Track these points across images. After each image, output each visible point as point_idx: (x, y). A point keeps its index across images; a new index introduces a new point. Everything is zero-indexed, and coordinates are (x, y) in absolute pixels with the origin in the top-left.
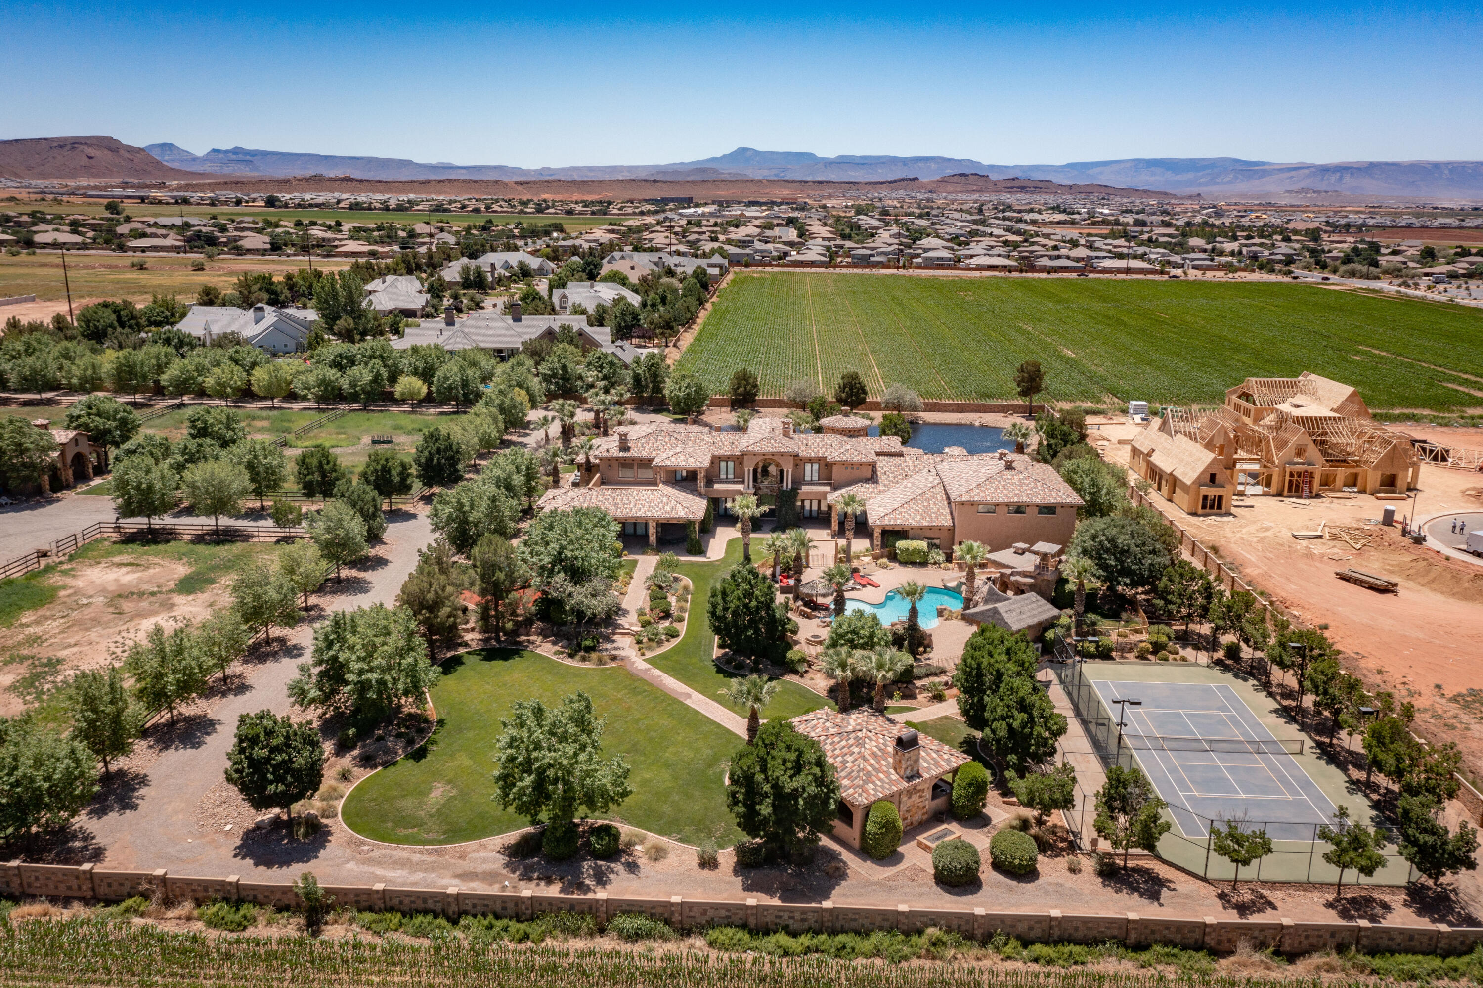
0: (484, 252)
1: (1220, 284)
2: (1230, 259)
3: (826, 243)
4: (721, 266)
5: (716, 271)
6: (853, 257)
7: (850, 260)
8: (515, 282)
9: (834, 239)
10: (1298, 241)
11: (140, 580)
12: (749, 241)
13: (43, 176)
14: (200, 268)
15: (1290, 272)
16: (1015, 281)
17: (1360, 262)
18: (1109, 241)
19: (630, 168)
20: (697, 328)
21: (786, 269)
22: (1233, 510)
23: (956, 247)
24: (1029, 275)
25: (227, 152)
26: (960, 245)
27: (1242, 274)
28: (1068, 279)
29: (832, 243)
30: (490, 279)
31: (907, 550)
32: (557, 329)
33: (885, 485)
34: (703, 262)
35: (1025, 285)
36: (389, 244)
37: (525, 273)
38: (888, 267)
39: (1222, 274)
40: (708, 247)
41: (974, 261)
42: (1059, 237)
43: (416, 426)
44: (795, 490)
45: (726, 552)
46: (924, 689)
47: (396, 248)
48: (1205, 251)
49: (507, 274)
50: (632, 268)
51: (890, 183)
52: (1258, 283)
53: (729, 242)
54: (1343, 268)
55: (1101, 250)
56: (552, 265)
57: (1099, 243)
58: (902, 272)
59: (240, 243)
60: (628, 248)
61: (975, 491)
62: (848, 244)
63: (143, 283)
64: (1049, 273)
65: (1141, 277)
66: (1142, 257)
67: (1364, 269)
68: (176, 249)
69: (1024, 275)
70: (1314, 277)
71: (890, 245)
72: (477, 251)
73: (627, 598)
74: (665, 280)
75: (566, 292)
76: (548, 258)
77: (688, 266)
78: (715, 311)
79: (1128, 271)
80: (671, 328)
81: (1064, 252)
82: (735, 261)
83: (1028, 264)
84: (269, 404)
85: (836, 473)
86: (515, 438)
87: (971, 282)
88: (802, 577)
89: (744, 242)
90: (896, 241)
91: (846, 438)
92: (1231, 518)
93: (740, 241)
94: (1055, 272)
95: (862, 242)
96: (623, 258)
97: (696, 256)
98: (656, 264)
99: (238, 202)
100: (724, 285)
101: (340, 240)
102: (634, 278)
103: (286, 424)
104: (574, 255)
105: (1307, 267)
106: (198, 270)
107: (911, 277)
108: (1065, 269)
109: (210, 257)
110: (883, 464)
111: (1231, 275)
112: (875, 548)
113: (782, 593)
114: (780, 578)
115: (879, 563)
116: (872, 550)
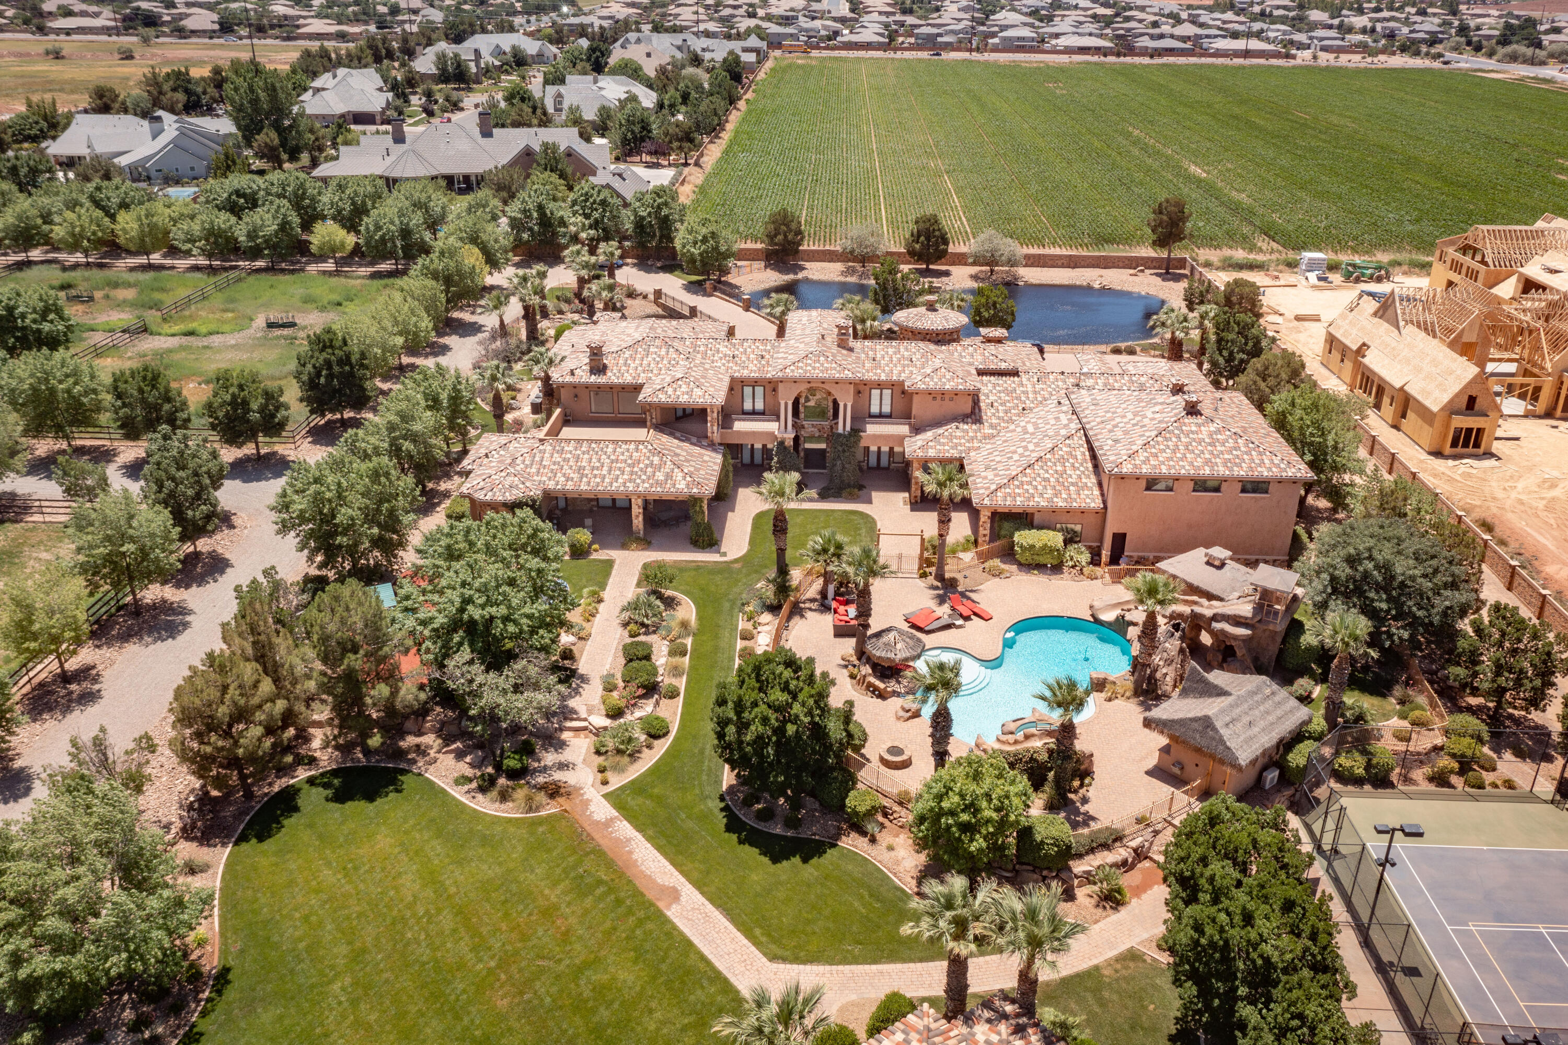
0: (473, 33)
1: (1358, 72)
2: (1360, 37)
3: (883, 19)
4: (757, 51)
5: (751, 58)
6: (917, 36)
7: (912, 40)
8: (507, 73)
9: (893, 14)
10: (1435, 15)
12: (793, 18)
14: (128, 56)
15: (1440, 55)
16: (1112, 69)
17: (1517, 42)
18: (1217, 15)
20: (726, 136)
21: (836, 53)
22: (1497, 447)
23: (1037, 23)
24: (1128, 59)
26: (1041, 20)
27: (1382, 57)
28: (1175, 65)
29: (891, 19)
30: (474, 70)
31: (1032, 547)
32: (537, 148)
33: (992, 426)
34: (736, 46)
35: (1126, 72)
36: (366, 23)
37: (519, 61)
38: (959, 49)
39: (1357, 58)
40: (745, 24)
41: (1062, 42)
42: (1156, 10)
43: (335, 297)
44: (856, 432)
45: (752, 542)
46: (1088, 878)
47: (372, 28)
48: (1330, 27)
49: (497, 63)
50: (649, 55)
52: (1403, 70)
53: (769, 18)
54: (1502, 51)
55: (1209, 27)
56: (554, 49)
57: (1205, 17)
58: (975, 56)
59: (183, 23)
60: (646, 28)
61: (1142, 456)
62: (910, 20)
63: (52, 76)
64: (1152, 57)
65: (1262, 61)
66: (1259, 35)
67: (1529, 52)
68: (106, 31)
69: (1122, 59)
70: (1466, 62)
71: (960, 20)
72: (464, 31)
73: (589, 645)
74: (690, 70)
75: (562, 89)
76: (551, 42)
77: (718, 51)
78: (749, 112)
79: (1247, 54)
80: (691, 141)
81: (1166, 29)
82: (775, 43)
83: (1124, 45)
84: (143, 260)
85: (918, 408)
86: (466, 316)
87: (1061, 69)
88: (871, 621)
89: (787, 18)
90: (967, 16)
91: (932, 347)
92: (1492, 462)
93: (782, 17)
94: (1160, 55)
95: (926, 18)
96: (639, 41)
97: (728, 37)
98: (679, 48)
100: (761, 75)
101: (305, 17)
102: (650, 68)
103: (157, 296)
104: (581, 36)
105: (1456, 49)
106: (127, 58)
107: (986, 63)
108: (1170, 51)
109: (146, 40)
110: (989, 388)
111: (1369, 60)
112: (980, 540)
113: (837, 635)
114: (834, 605)
115: (987, 565)
116: (976, 542)
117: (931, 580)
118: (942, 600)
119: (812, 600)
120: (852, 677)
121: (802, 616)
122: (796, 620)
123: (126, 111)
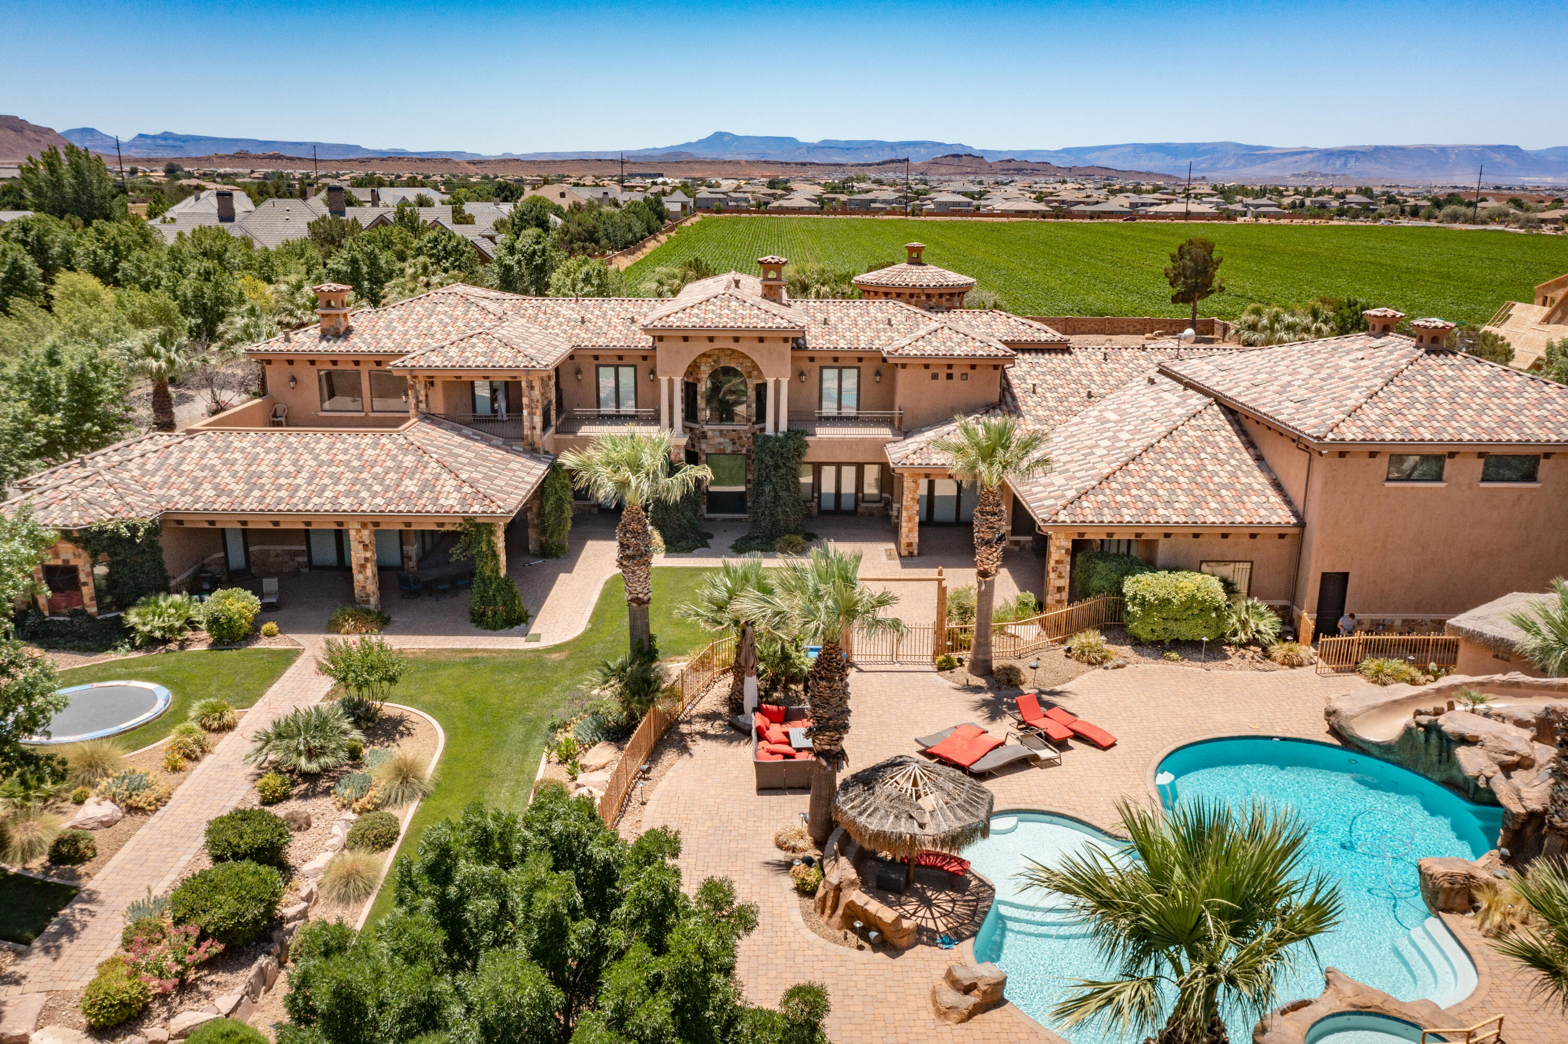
4: (683, 204)
5: (676, 207)
25: (154, 137)
28: (1116, 223)
31: (1165, 602)
33: (1039, 420)
38: (894, 215)
44: (796, 436)
51: (879, 164)
54: (1442, 212)
58: (912, 218)
61: (1372, 413)
64: (1092, 218)
67: (1470, 211)
69: (1063, 220)
78: (669, 241)
79: (1188, 215)
82: (704, 207)
88: (847, 743)
94: (1099, 217)
108: (1110, 214)
110: (1023, 370)
112: (1050, 599)
113: (764, 789)
114: (757, 720)
115: (1075, 642)
116: (1041, 606)
117: (962, 674)
118: (994, 712)
119: (710, 717)
120: (805, 891)
121: (684, 749)
122: (670, 756)
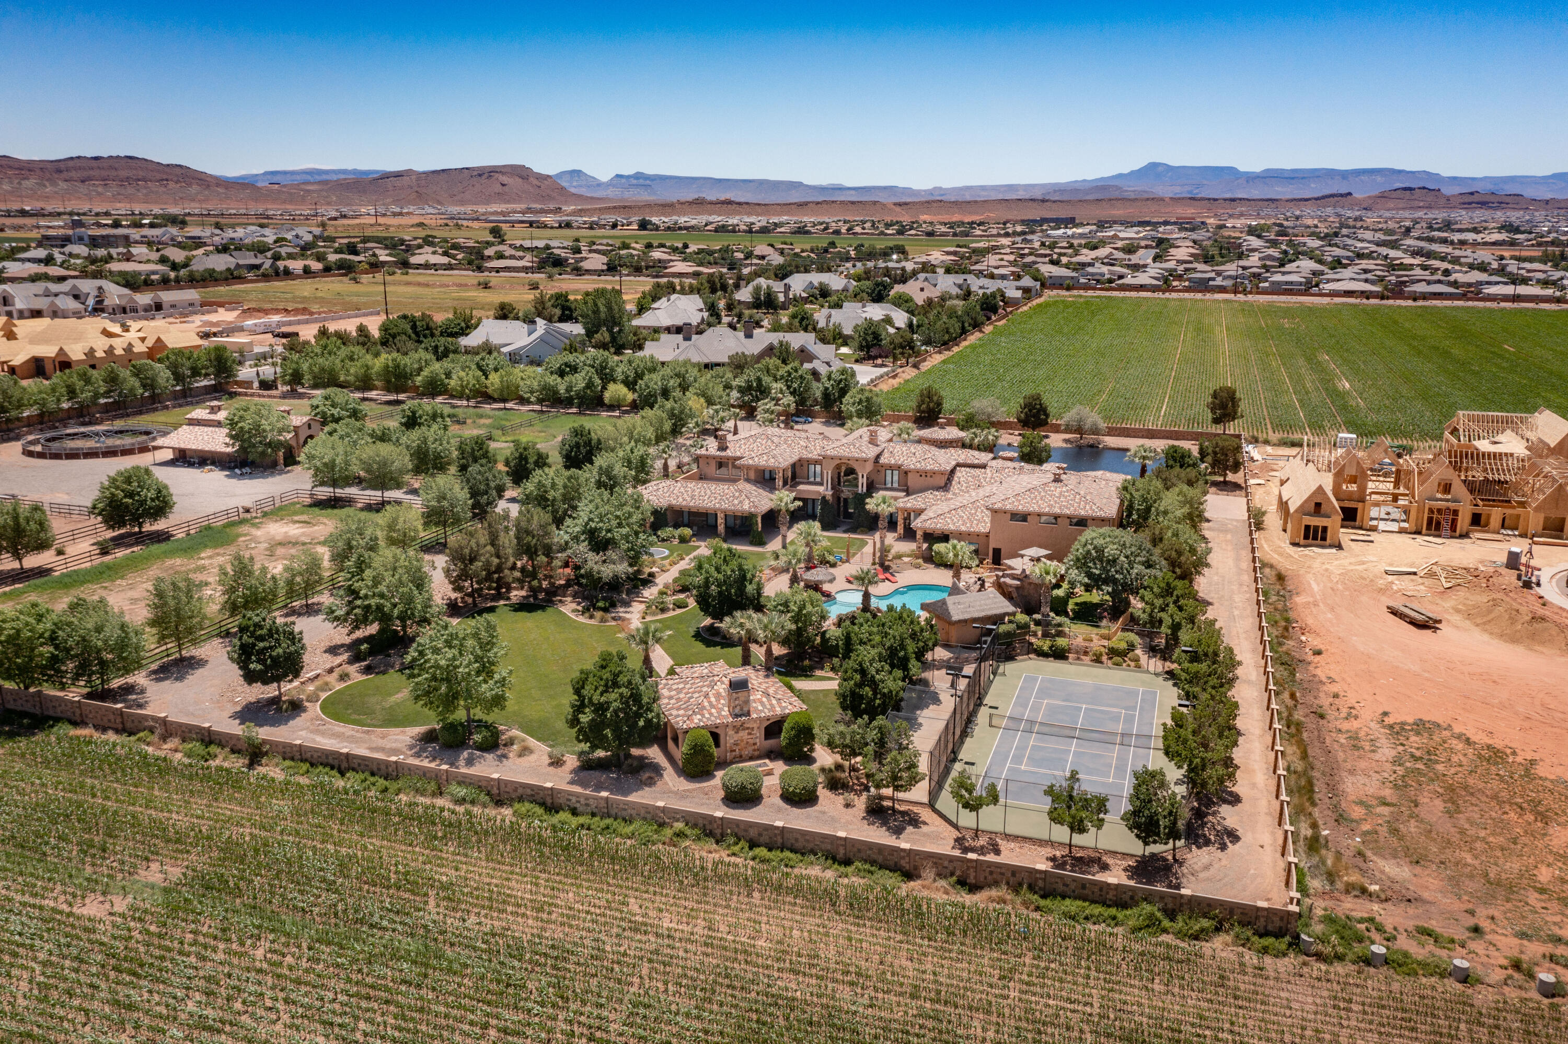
3: (1176, 266)
6: (1193, 280)
7: (1187, 284)
8: (812, 303)
9: (1190, 262)
11: (303, 534)
12: (1090, 264)
13: (462, 203)
14: (535, 287)
16: (1366, 309)
18: (1527, 264)
19: (1027, 187)
21: (1108, 293)
22: (1343, 543)
23: (1326, 271)
24: (1387, 302)
25: (628, 177)
26: (1333, 268)
29: (1183, 266)
30: (782, 300)
31: (944, 553)
33: (954, 494)
34: (1010, 285)
36: (719, 265)
37: (822, 294)
41: (1332, 286)
42: (1468, 260)
47: (725, 270)
49: (803, 295)
51: (1317, 199)
53: (1068, 264)
55: (1506, 274)
57: (1512, 267)
59: (582, 264)
61: (1011, 500)
62: (1202, 267)
63: (477, 299)
64: (1415, 300)
66: (1553, 282)
68: (526, 269)
71: (1250, 268)
73: (663, 574)
75: (836, 311)
76: (858, 280)
77: (990, 289)
79: (1516, 298)
80: (912, 348)
81: (1453, 276)
82: (1057, 284)
83: (1394, 290)
84: (501, 405)
85: (911, 481)
89: (1085, 264)
90: (1260, 264)
91: (933, 449)
92: (1337, 551)
93: (1081, 264)
95: (1219, 265)
96: (926, 280)
98: (960, 286)
99: (614, 226)
100: (1024, 309)
101: (673, 261)
106: (533, 288)
109: (550, 277)
123: (517, 318)
